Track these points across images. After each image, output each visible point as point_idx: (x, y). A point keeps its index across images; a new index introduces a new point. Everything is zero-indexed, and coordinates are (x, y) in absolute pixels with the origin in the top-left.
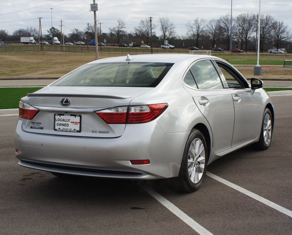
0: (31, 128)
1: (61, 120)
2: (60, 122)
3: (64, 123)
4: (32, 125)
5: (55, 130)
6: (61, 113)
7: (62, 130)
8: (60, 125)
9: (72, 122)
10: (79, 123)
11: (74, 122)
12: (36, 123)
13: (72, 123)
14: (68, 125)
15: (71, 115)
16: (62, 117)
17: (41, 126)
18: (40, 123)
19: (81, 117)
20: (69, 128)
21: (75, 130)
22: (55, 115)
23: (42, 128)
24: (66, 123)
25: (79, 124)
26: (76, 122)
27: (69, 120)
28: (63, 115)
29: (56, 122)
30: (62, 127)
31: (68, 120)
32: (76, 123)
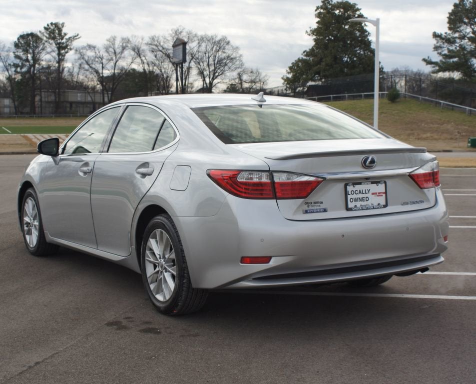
0: (306, 212)
1: (357, 192)
2: (355, 196)
3: (360, 196)
4: (306, 207)
5: (349, 209)
6: (357, 182)
7: (361, 208)
8: (356, 200)
9: (373, 194)
10: (383, 193)
11: (376, 193)
12: (314, 203)
14: (367, 199)
15: (373, 183)
16: (358, 187)
17: (323, 206)
18: (322, 203)
19: (385, 183)
20: (369, 203)
21: (379, 204)
22: (346, 185)
23: (325, 210)
24: (365, 195)
25: (384, 195)
26: (379, 193)
27: (369, 191)
28: (360, 184)
29: (349, 197)
30: (359, 204)
31: (367, 192)
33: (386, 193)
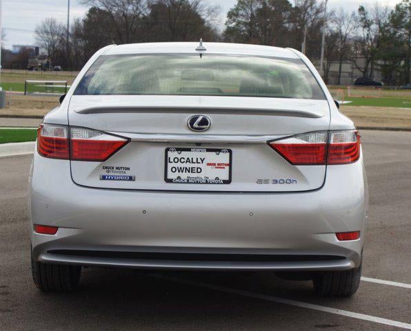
0: (104, 178)
1: (182, 160)
2: (179, 165)
3: (189, 165)
4: (104, 173)
5: (170, 181)
6: (182, 147)
7: (186, 181)
8: (181, 170)
9: (209, 164)
10: (226, 165)
11: (215, 164)
12: (117, 168)
13: (210, 166)
14: (199, 170)
15: (208, 150)
16: (185, 154)
17: (128, 173)
18: (128, 169)
19: (230, 152)
20: (202, 175)
21: (217, 178)
22: (167, 150)
23: (131, 179)
24: (196, 165)
25: (227, 168)
26: (219, 164)
27: (202, 161)
28: (189, 150)
29: (170, 166)
30: (184, 176)
31: (199, 161)
32: (220, 166)
33: (230, 165)
